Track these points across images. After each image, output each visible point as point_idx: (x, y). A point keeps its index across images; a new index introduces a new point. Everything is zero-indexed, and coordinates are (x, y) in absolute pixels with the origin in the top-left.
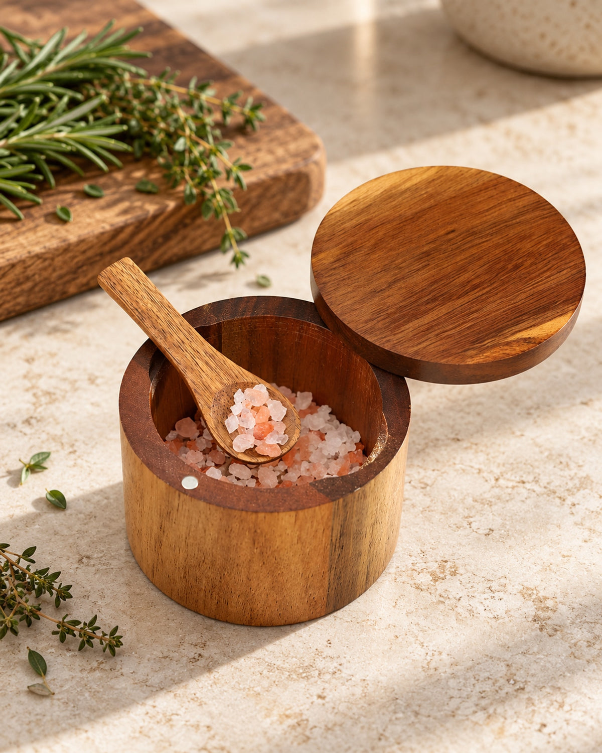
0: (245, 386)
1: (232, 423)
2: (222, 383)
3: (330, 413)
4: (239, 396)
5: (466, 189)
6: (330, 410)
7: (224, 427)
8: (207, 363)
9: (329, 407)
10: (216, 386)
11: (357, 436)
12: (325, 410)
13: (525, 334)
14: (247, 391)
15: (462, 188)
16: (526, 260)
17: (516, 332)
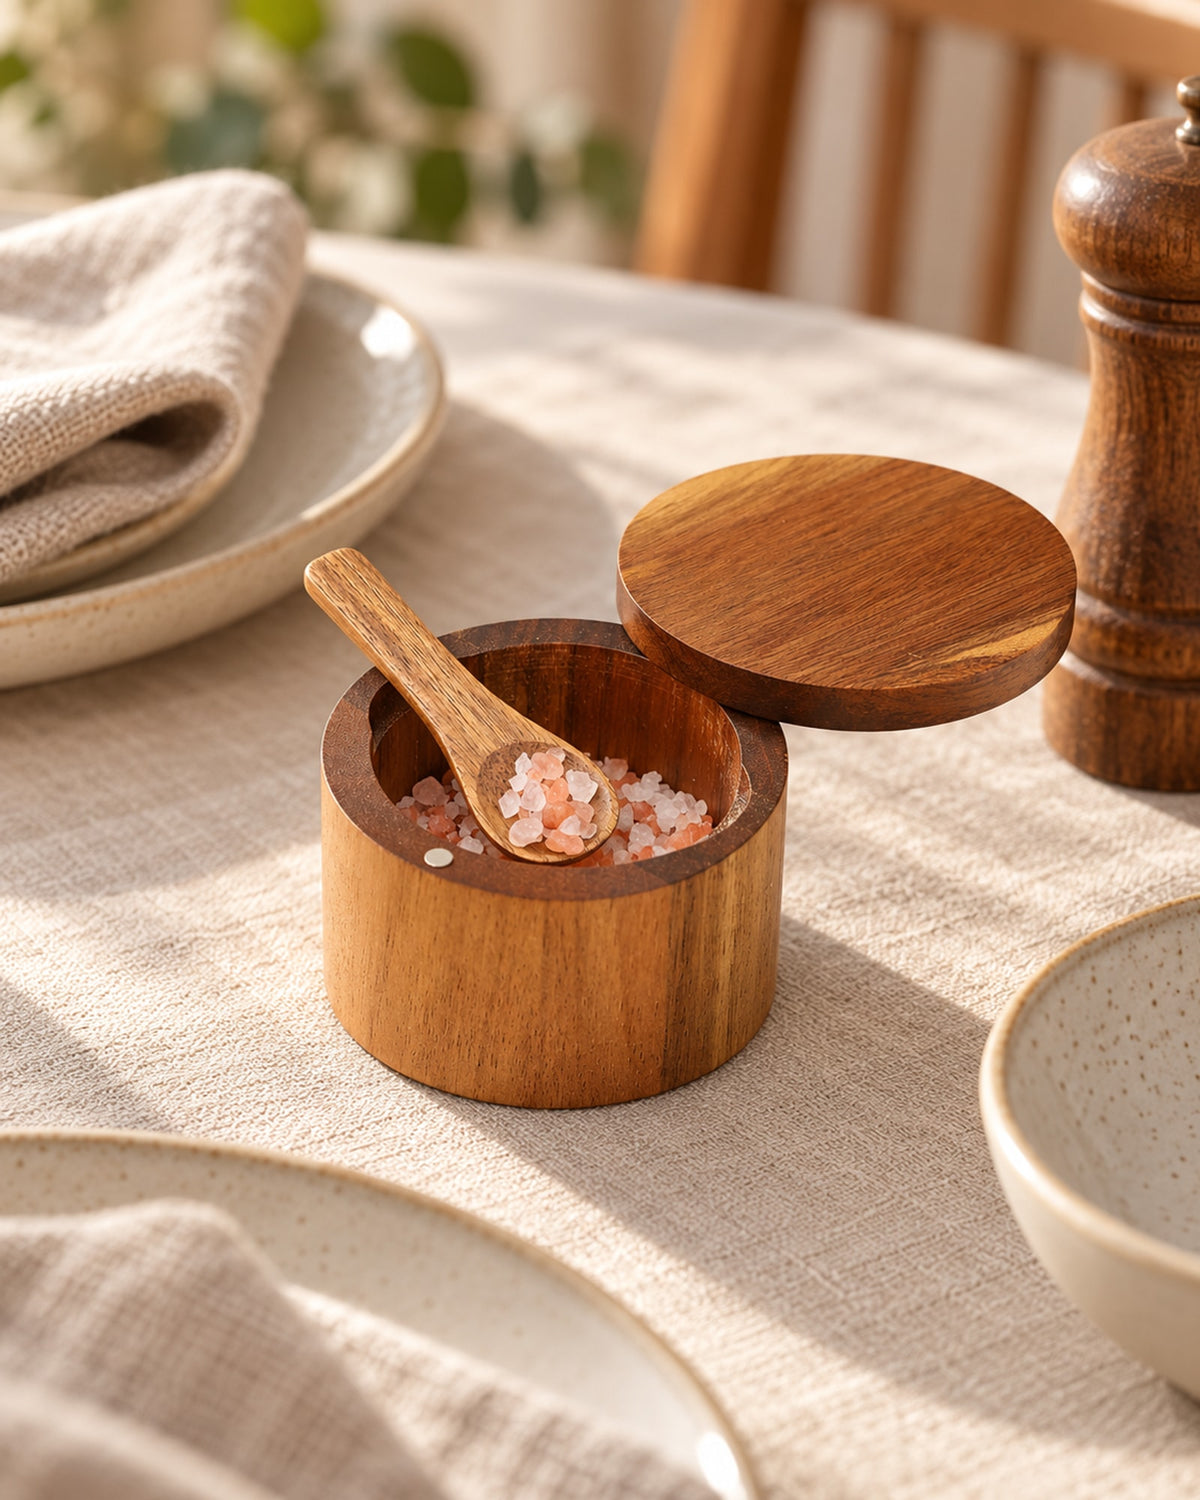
0: (533, 748)
1: (510, 805)
2: (495, 741)
3: (660, 783)
4: (523, 763)
5: (843, 480)
6: (659, 778)
7: (497, 807)
8: (474, 711)
9: (658, 773)
10: (487, 746)
11: (702, 807)
12: (652, 779)
13: (977, 652)
14: (537, 755)
15: (835, 480)
16: (963, 557)
17: (963, 650)
